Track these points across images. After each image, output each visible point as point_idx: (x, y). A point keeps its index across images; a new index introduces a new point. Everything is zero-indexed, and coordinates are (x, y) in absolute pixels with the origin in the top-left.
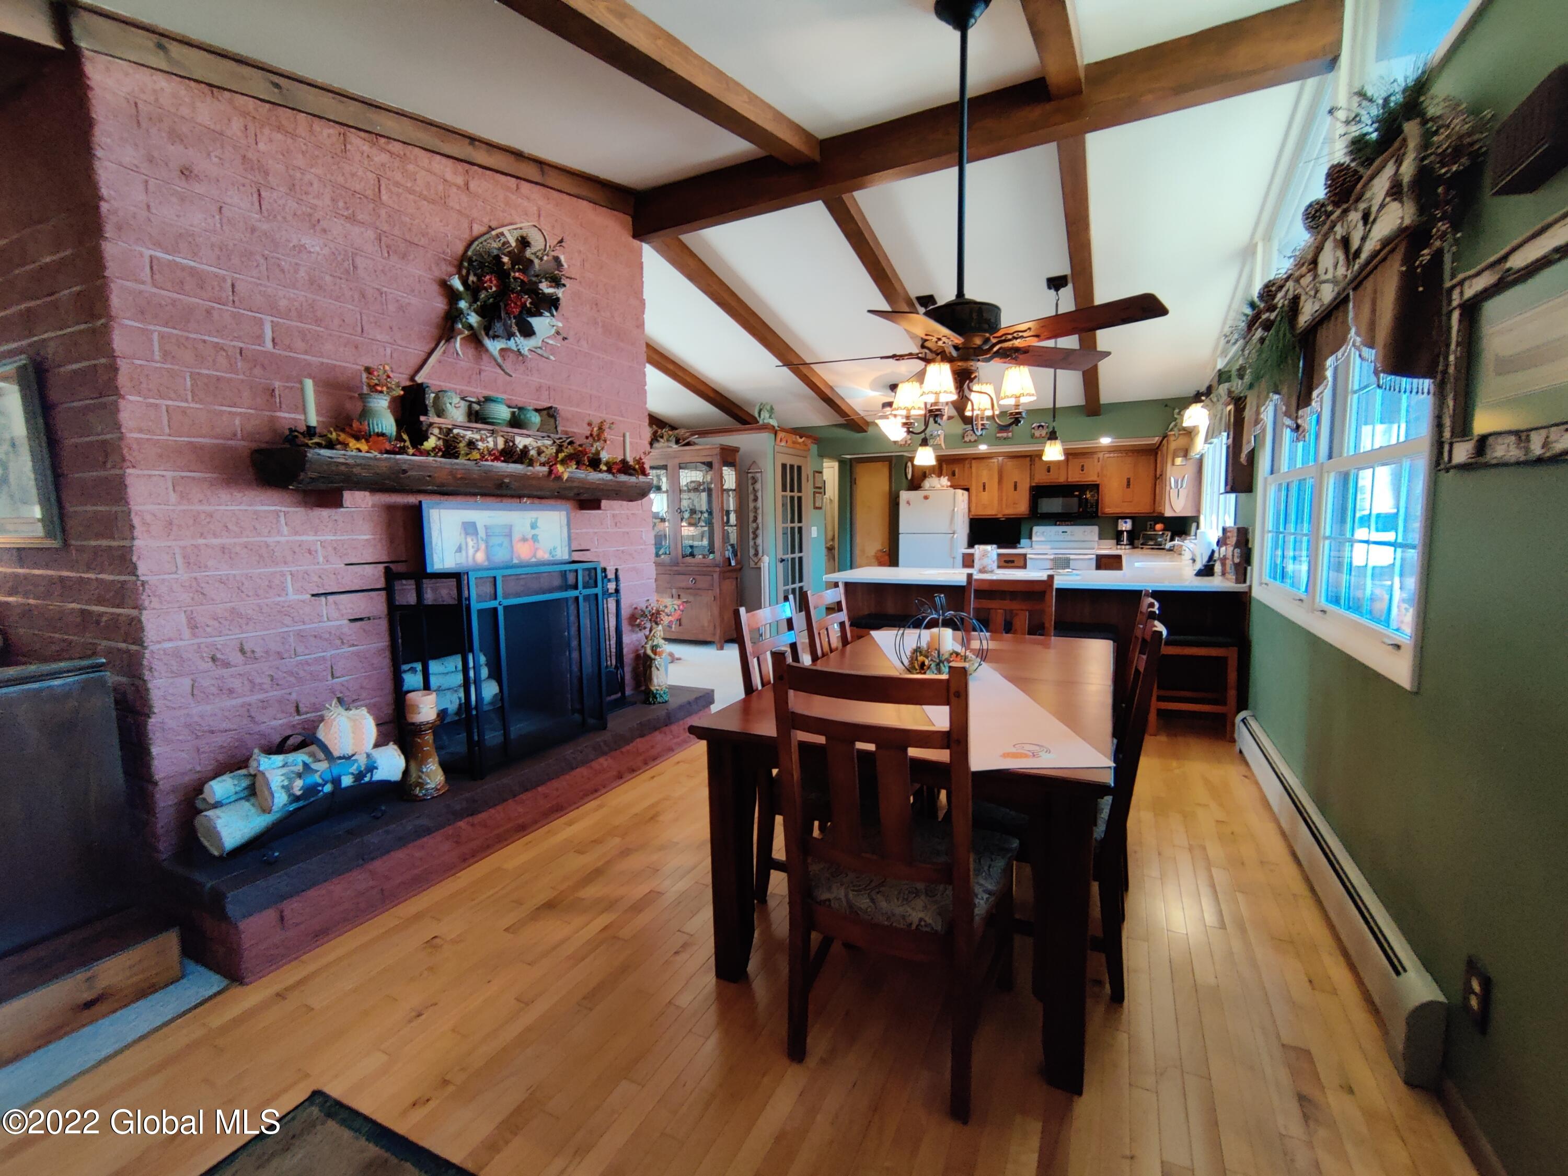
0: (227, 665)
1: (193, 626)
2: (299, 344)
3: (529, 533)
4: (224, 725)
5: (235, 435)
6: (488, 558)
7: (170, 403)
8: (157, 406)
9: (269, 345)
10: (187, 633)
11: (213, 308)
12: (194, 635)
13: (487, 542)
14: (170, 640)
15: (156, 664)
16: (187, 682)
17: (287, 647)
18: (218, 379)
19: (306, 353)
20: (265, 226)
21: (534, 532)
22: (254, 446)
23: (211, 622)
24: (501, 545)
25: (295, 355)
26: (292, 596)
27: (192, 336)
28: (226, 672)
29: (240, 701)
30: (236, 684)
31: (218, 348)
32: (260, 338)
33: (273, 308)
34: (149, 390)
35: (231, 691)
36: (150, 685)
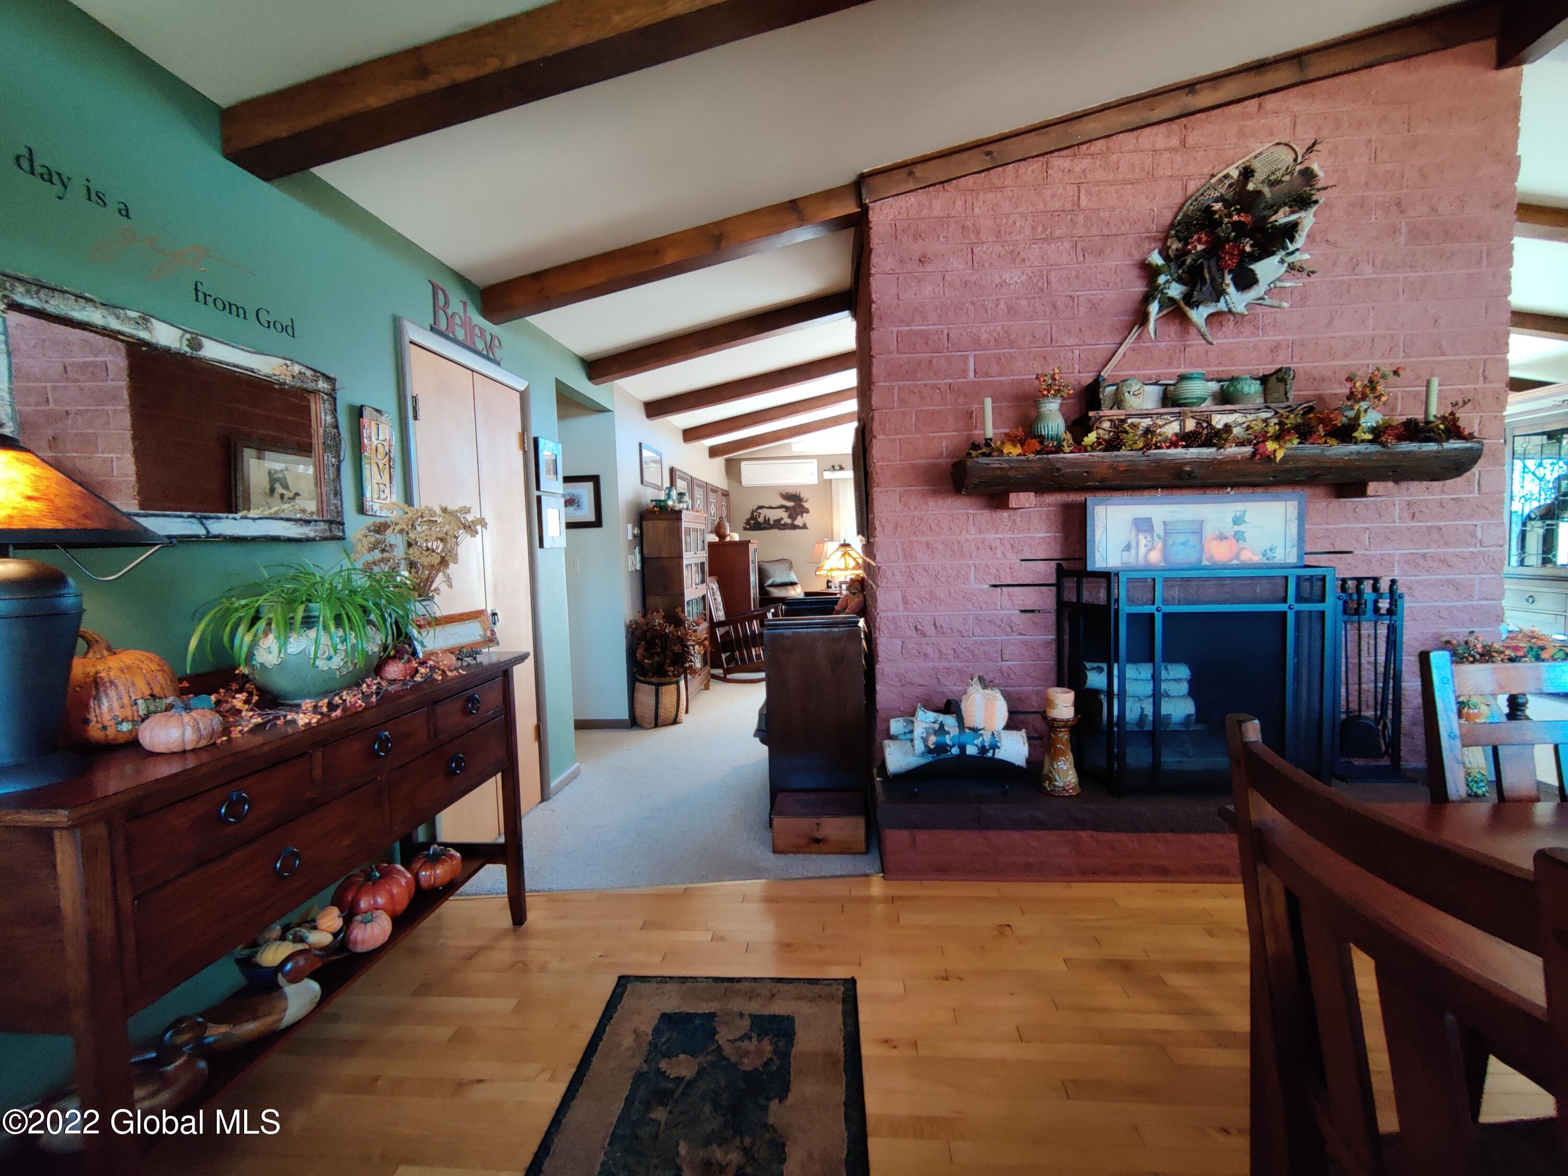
0: (924, 635)
1: (905, 602)
2: (995, 368)
3: (1229, 529)
4: (920, 681)
5: (942, 454)
6: (1165, 557)
7: (901, 436)
8: (894, 440)
9: (972, 375)
10: (901, 608)
11: (933, 357)
12: (906, 609)
13: (1165, 541)
14: (891, 610)
15: (883, 628)
16: (899, 642)
17: (967, 628)
18: (933, 412)
19: (1000, 375)
20: (974, 278)
21: (1237, 528)
22: (955, 460)
23: (916, 600)
24: (1184, 544)
25: (991, 379)
26: (974, 586)
27: (919, 383)
28: (924, 640)
29: (931, 665)
30: (929, 650)
31: (935, 387)
32: (964, 372)
33: (977, 343)
34: (890, 430)
35: (926, 655)
36: (878, 641)
